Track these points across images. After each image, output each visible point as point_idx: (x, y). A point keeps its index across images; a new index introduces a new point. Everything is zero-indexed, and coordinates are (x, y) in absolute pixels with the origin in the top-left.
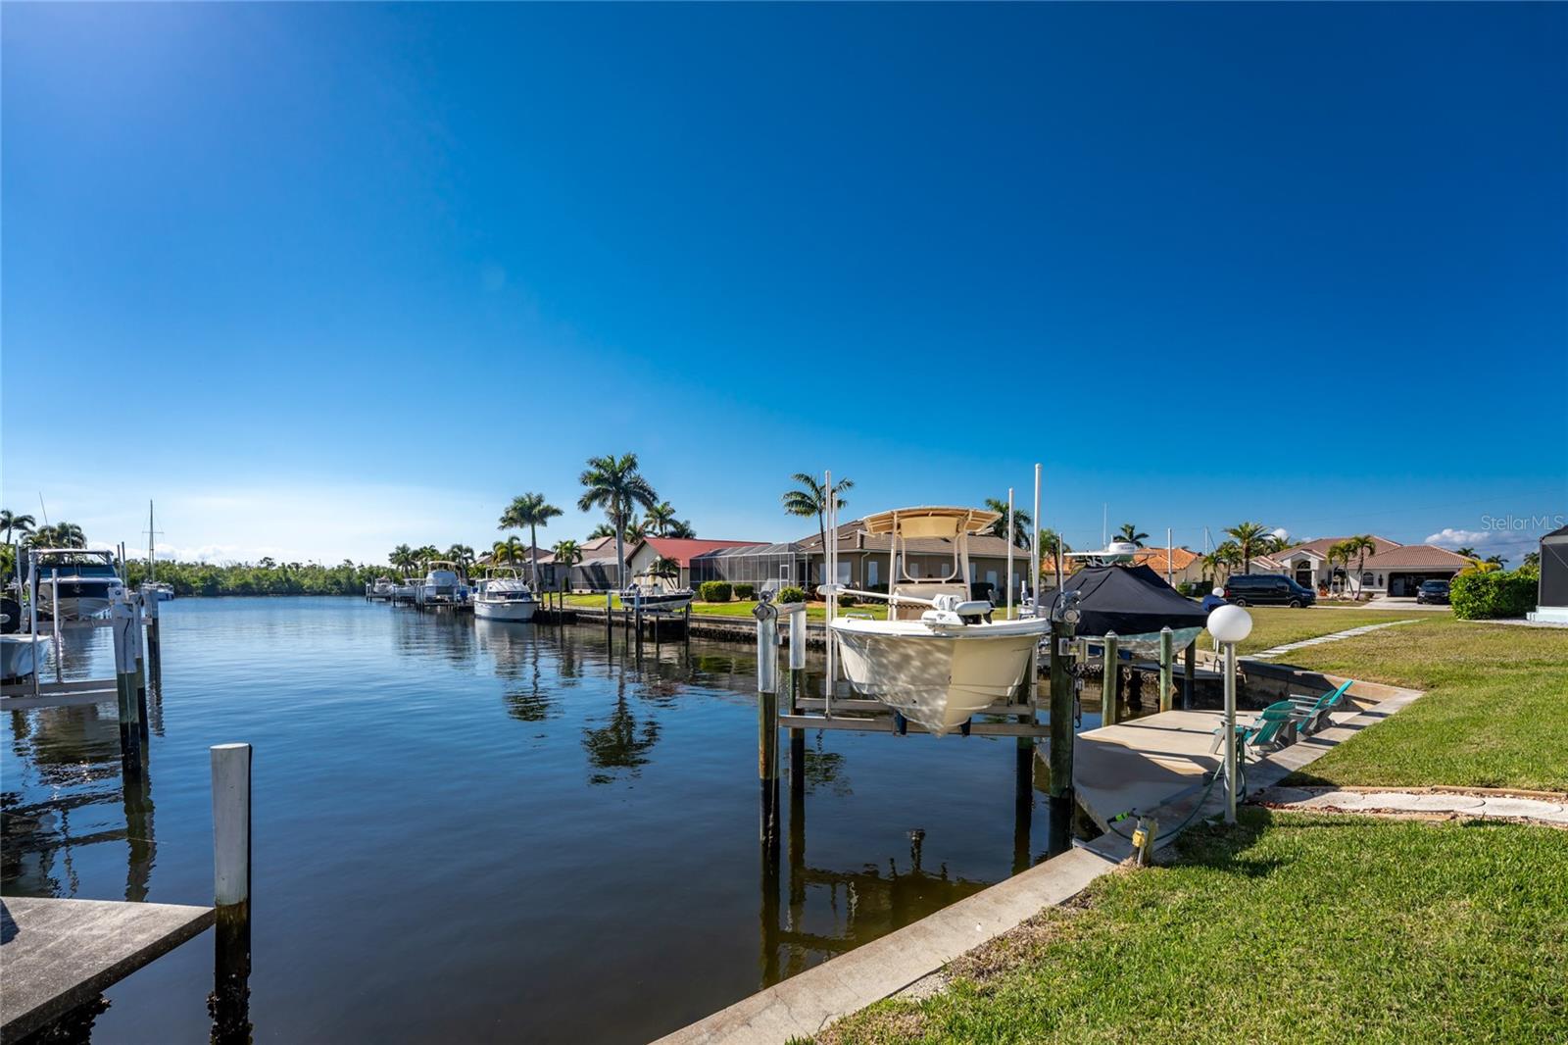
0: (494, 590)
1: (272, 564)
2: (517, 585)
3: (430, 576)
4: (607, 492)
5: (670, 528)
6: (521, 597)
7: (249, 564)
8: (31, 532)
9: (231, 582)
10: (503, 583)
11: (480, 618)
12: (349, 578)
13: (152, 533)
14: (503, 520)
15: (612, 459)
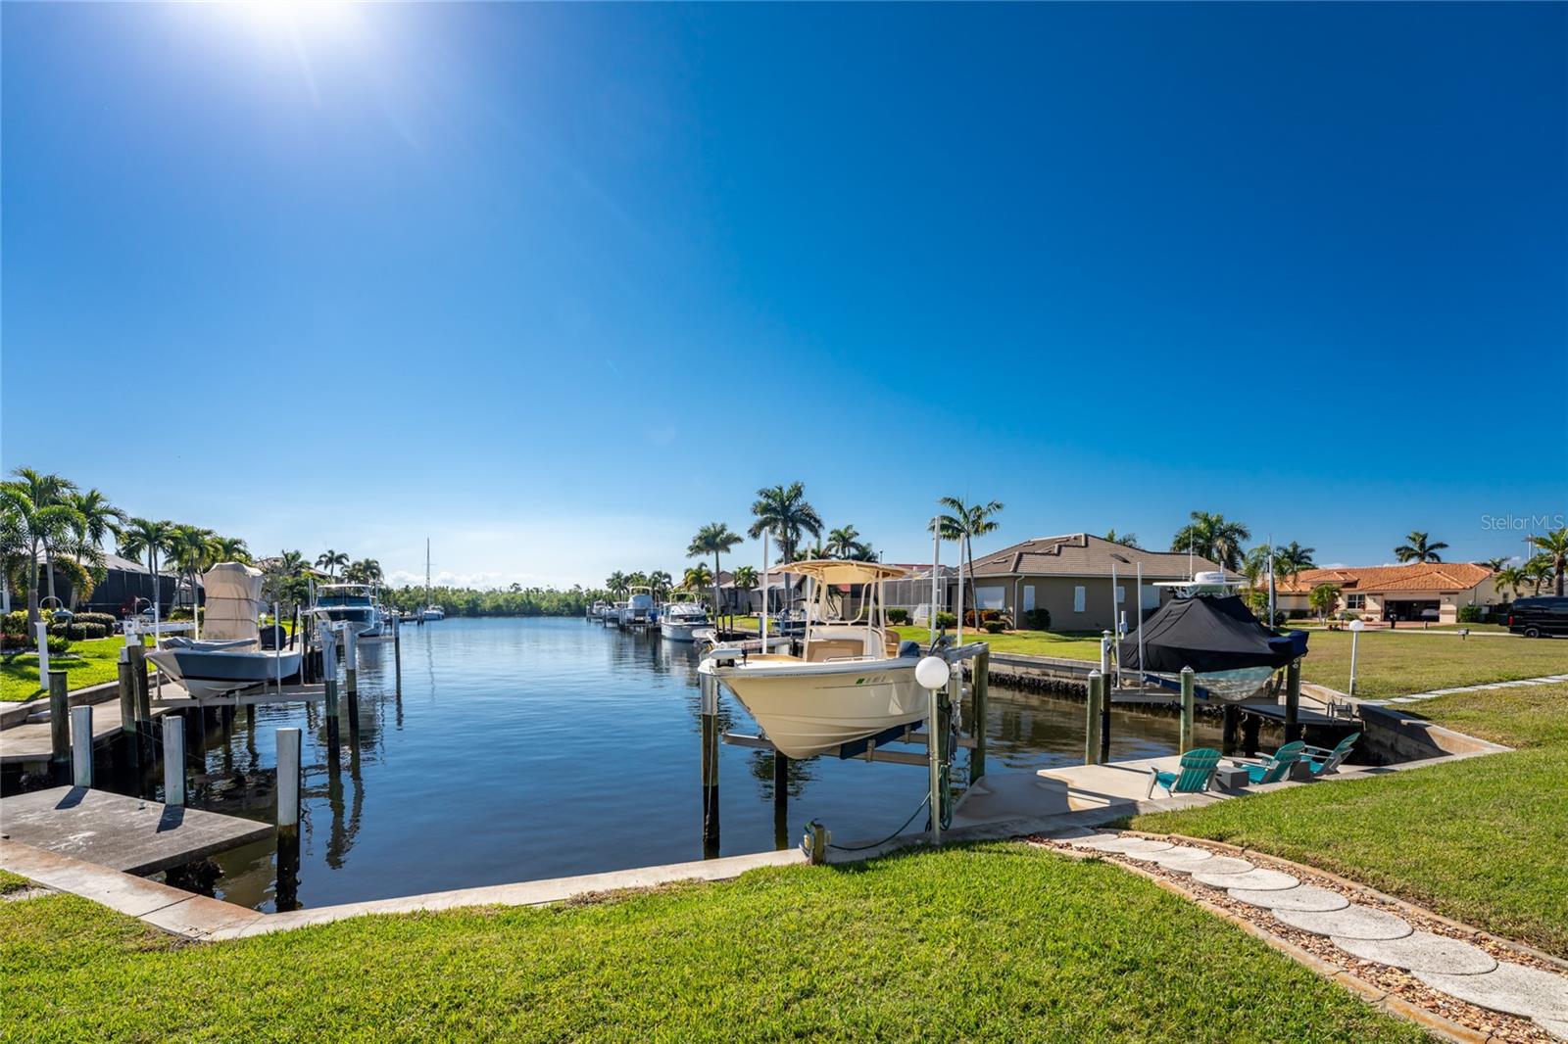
0: (676, 613)
1: (518, 589)
2: (695, 608)
3: (631, 600)
4: (776, 520)
5: (853, 551)
6: (696, 621)
7: (502, 589)
8: (348, 567)
9: (488, 605)
10: (683, 607)
11: (665, 638)
12: (577, 601)
13: (428, 565)
14: (691, 548)
15: (781, 489)
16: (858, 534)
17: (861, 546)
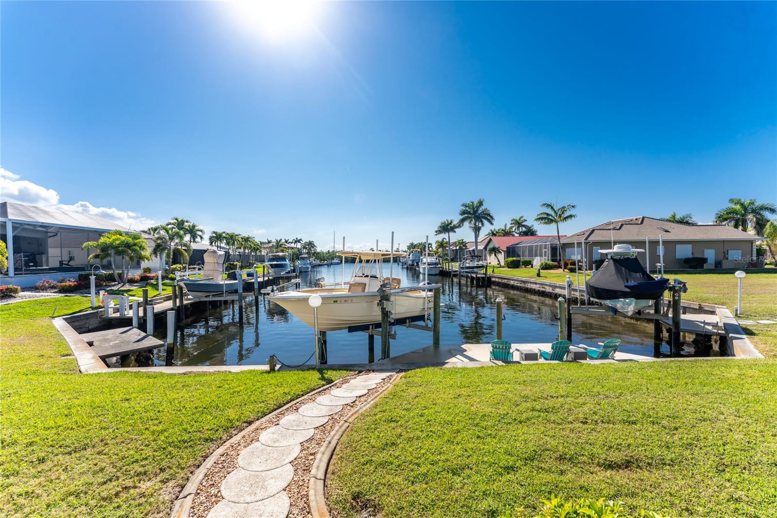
0: (424, 262)
1: (373, 251)
2: (433, 260)
3: (411, 256)
4: (471, 218)
5: (524, 229)
6: (432, 265)
14: (436, 232)
15: (472, 203)
16: (526, 221)
17: (528, 226)
